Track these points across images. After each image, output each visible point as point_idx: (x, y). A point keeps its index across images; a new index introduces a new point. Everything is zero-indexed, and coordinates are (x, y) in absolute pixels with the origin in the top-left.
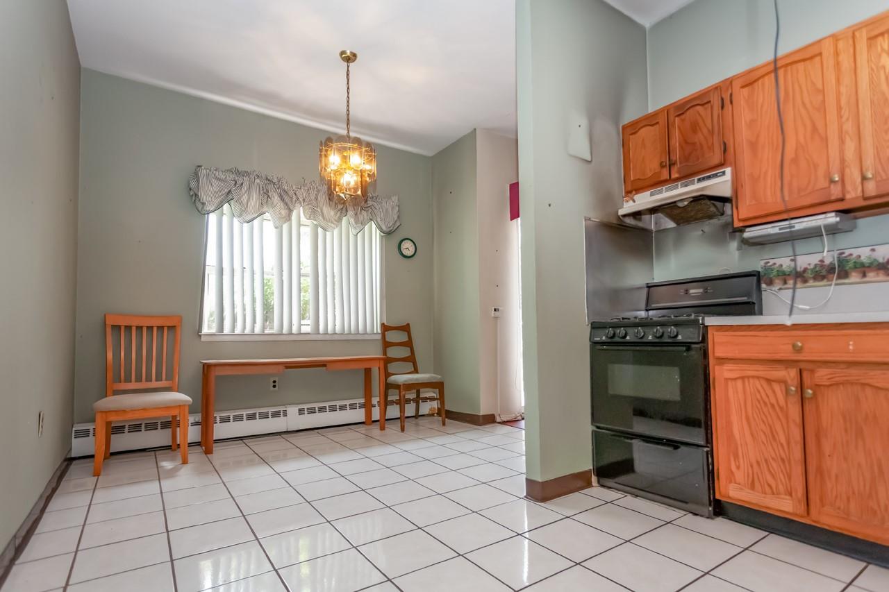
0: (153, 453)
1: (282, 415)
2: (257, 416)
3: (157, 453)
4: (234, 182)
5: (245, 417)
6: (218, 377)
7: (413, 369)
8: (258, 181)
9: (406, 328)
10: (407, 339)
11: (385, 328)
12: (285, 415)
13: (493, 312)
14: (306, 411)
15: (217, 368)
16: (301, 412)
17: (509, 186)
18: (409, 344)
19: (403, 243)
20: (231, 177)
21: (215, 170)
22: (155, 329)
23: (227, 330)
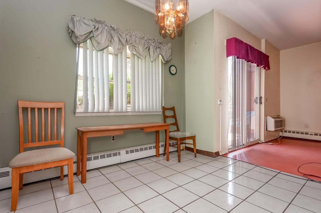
0: (49, 182)
1: (118, 155)
2: (106, 156)
3: (52, 181)
4: (94, 27)
5: (99, 157)
6: (89, 139)
7: (176, 129)
8: (106, 28)
9: (173, 109)
10: (174, 114)
11: (164, 109)
12: (119, 154)
13: (219, 102)
14: (129, 152)
15: (88, 134)
16: (127, 153)
17: (226, 40)
18: (174, 117)
19: (171, 67)
20: (92, 23)
21: (84, 19)
22: (49, 110)
23: (90, 110)
